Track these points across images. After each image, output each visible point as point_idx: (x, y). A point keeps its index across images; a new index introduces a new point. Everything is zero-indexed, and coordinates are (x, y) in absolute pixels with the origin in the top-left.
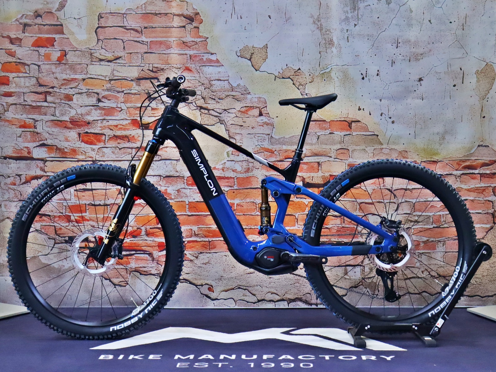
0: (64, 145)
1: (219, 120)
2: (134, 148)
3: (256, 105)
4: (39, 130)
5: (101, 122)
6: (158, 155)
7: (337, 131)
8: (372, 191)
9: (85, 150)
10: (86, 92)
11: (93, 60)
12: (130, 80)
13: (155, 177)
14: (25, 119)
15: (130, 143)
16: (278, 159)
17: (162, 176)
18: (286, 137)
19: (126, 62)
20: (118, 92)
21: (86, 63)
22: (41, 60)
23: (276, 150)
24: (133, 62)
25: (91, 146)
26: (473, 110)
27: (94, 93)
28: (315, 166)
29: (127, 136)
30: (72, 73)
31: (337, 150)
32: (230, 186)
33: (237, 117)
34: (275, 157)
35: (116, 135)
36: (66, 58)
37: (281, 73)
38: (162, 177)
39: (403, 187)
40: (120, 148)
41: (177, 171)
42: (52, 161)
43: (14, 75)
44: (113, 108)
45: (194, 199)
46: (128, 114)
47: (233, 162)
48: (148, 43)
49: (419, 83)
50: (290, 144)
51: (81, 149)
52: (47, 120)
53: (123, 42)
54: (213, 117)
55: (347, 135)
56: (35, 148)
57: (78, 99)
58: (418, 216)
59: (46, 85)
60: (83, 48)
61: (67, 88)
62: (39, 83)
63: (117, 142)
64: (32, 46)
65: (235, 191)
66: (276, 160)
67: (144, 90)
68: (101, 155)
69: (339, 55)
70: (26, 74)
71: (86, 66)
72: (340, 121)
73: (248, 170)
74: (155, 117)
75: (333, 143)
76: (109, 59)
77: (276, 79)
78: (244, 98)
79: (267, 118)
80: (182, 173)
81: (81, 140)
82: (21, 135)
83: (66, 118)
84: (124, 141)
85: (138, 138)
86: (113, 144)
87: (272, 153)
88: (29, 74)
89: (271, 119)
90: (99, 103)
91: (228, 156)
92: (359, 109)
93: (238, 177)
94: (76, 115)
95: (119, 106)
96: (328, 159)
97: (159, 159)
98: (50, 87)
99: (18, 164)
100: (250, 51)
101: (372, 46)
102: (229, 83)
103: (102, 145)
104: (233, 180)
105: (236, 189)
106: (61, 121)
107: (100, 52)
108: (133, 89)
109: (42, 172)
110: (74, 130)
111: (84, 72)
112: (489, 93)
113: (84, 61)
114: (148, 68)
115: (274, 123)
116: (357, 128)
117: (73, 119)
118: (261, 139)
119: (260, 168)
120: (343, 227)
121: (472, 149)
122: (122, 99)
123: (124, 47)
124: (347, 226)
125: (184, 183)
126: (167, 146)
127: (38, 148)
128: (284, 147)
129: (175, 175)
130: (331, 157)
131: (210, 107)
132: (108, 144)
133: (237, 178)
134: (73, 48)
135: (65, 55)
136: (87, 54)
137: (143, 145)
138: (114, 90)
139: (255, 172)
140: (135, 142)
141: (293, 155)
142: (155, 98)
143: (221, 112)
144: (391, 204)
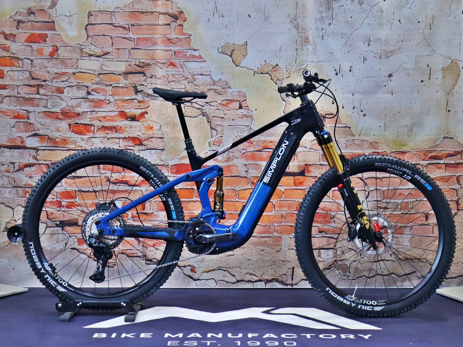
0: (55, 134)
1: (202, 112)
2: (121, 138)
3: (236, 98)
4: (32, 120)
5: (91, 114)
6: (144, 145)
9: (75, 140)
10: (76, 85)
11: (83, 55)
12: (118, 74)
14: (18, 111)
15: (118, 133)
16: (257, 149)
19: (113, 58)
20: (107, 86)
21: (76, 58)
22: (33, 55)
23: (254, 141)
24: (121, 57)
25: (81, 136)
26: (440, 104)
27: (84, 86)
29: (115, 127)
30: (62, 67)
31: (312, 141)
33: (218, 109)
34: (254, 147)
35: (104, 125)
36: (58, 53)
37: (260, 68)
39: (373, 176)
40: (108, 138)
41: (162, 160)
42: (44, 150)
43: (8, 68)
44: (102, 100)
45: (178, 186)
46: (116, 106)
47: (214, 151)
48: (135, 40)
49: (389, 79)
50: (268, 135)
51: (72, 139)
52: (39, 111)
53: (112, 39)
54: (196, 109)
56: (28, 138)
57: (69, 92)
58: (386, 202)
59: (39, 78)
60: (74, 44)
61: (58, 81)
62: (32, 76)
63: (106, 132)
64: (25, 41)
66: (255, 150)
67: (131, 84)
68: (90, 144)
69: (314, 52)
70: (20, 68)
71: (76, 60)
73: (228, 159)
74: (141, 109)
76: (98, 54)
77: (255, 74)
78: (224, 92)
79: (247, 110)
80: (167, 162)
81: (71, 130)
82: (14, 125)
83: (58, 110)
84: (112, 132)
85: (125, 128)
86: (101, 134)
87: (251, 143)
88: (22, 68)
89: (250, 111)
90: (89, 95)
91: (210, 146)
92: (333, 103)
94: (67, 107)
95: (107, 98)
96: (303, 149)
97: (145, 149)
98: (42, 80)
99: (12, 153)
100: (231, 48)
101: (345, 44)
102: (211, 77)
103: (91, 135)
106: (52, 113)
107: (90, 47)
108: (120, 82)
109: (35, 160)
110: (65, 121)
111: (75, 66)
112: (454, 88)
113: (74, 56)
114: (135, 63)
115: (253, 115)
117: (63, 111)
118: (241, 131)
119: (240, 157)
121: (437, 141)
122: (110, 92)
123: (112, 43)
124: (321, 212)
125: (168, 171)
126: (152, 136)
127: (31, 137)
128: (263, 138)
129: (159, 164)
130: (306, 147)
132: (97, 134)
134: (64, 44)
135: (57, 51)
136: (78, 50)
137: (130, 135)
138: (103, 83)
139: (235, 161)
140: (122, 133)
141: (271, 146)
142: (141, 91)
143: (203, 105)
144: (362, 191)
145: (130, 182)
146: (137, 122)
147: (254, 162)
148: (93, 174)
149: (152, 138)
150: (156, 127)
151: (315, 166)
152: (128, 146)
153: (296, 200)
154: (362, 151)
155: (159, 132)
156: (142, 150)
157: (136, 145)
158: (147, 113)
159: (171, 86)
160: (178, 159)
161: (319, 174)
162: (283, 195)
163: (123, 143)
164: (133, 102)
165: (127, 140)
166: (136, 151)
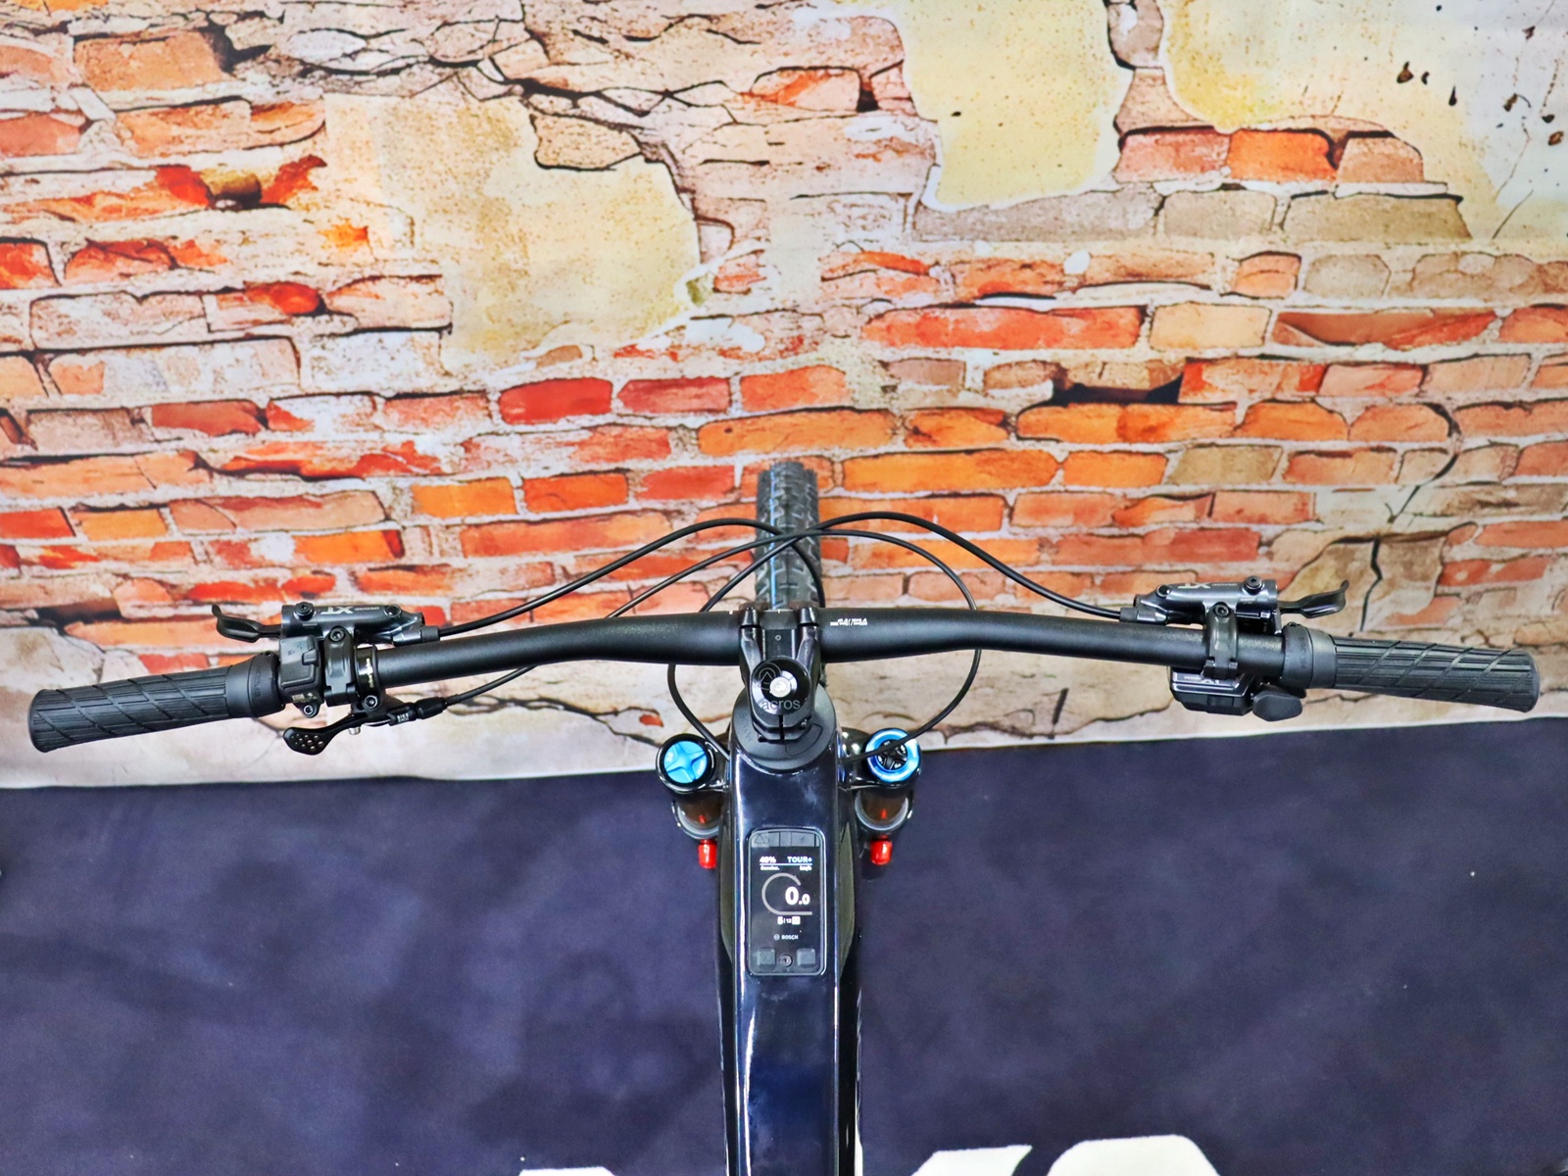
1: (639, 144)
2: (209, 293)
3: (842, 56)
6: (340, 313)
7: (1260, 179)
8: (1358, 414)
13: (344, 399)
15: (184, 272)
16: (948, 296)
17: (378, 395)
18: (993, 207)
20: (37, 32)
23: (937, 263)
28: (1122, 322)
29: (161, 244)
31: (1241, 261)
32: (710, 411)
33: (735, 122)
34: (931, 289)
35: (97, 239)
38: (378, 400)
39: (1499, 398)
40: (139, 294)
41: (447, 374)
44: (38, 113)
45: (546, 468)
46: (131, 143)
47: (719, 321)
50: (1014, 236)
54: (604, 129)
55: (1308, 195)
58: (1518, 487)
63: (116, 271)
65: (737, 428)
66: (935, 302)
67: (184, 16)
68: (54, 327)
72: (1289, 131)
73: (796, 345)
74: (282, 145)
75: (1231, 229)
78: (771, 28)
79: (902, 117)
80: (473, 377)
84: (150, 267)
85: (216, 248)
86: (95, 279)
87: (918, 273)
89: (924, 124)
91: (695, 298)
92: (1405, 77)
93: (746, 373)
95: (66, 102)
96: (1192, 293)
97: (349, 328)
103: (41, 286)
104: (723, 387)
105: (740, 419)
108: (113, 9)
115: (936, 142)
116: (1365, 164)
118: (864, 218)
119: (855, 334)
120: (1202, 529)
122: (73, 70)
124: (1221, 525)
125: (490, 416)
126: (375, 273)
128: (983, 250)
129: (438, 390)
130: (1207, 288)
131: (577, 80)
132: (73, 281)
133: (742, 380)
137: (249, 278)
138: (9, 20)
139: (830, 351)
140: (206, 268)
141: (1024, 282)
142: (256, 52)
143: (645, 107)
144: (1427, 454)
145: (309, 467)
146: (275, 210)
147: (930, 352)
148: (118, 445)
149: (374, 278)
150: (386, 230)
151: (1233, 362)
152: (257, 323)
153: (1118, 492)
154: (1486, 301)
155: (407, 253)
156: (333, 335)
157: (298, 315)
158: (322, 164)
159: (438, 12)
160: (532, 365)
161: (1246, 393)
162: (1060, 473)
163: (224, 314)
164: (224, 116)
165: (241, 299)
166: (306, 339)
